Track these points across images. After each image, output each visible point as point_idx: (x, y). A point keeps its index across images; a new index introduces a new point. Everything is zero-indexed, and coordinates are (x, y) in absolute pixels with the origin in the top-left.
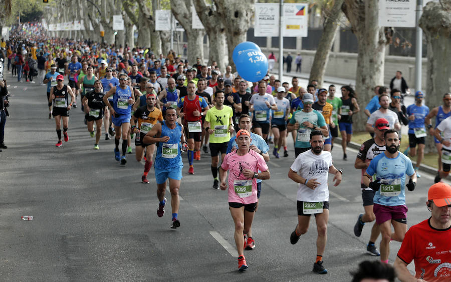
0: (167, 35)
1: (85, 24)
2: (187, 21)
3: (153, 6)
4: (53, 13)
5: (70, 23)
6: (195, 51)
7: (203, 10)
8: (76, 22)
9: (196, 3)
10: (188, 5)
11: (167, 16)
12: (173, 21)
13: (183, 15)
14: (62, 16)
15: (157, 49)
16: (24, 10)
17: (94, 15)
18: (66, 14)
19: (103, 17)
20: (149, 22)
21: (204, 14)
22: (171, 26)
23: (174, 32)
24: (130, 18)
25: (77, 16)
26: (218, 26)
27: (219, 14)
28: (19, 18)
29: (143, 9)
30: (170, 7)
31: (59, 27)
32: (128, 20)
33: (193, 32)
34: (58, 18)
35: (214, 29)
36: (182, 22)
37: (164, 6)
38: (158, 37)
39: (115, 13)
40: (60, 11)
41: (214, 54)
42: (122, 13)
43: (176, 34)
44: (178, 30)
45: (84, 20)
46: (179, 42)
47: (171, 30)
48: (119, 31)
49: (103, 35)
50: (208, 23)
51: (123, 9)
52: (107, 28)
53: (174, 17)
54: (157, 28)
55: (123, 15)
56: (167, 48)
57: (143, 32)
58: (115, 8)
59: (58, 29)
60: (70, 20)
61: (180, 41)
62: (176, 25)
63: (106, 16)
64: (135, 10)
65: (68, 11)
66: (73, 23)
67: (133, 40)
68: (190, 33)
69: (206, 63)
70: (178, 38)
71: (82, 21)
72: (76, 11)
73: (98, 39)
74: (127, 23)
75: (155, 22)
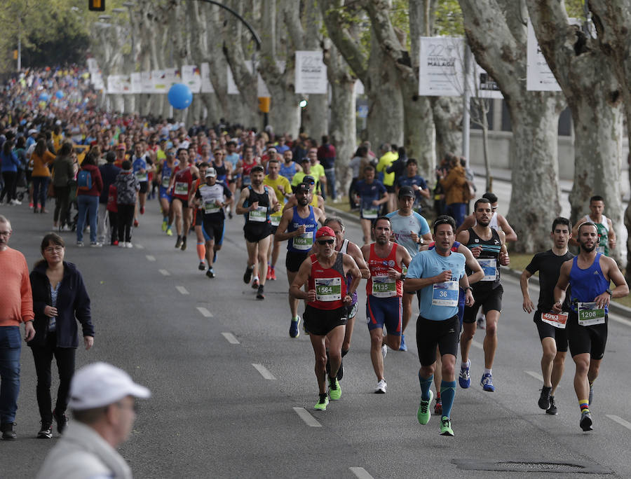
0: (453, 110)
1: (213, 75)
2: (511, 68)
3: (412, 25)
4: (121, 42)
5: (172, 71)
6: (535, 155)
7: (558, 37)
8: (187, 69)
9: (537, 16)
10: (515, 24)
11: (454, 54)
12: (472, 69)
13: (502, 52)
14: (146, 50)
15: (422, 149)
16: (33, 33)
17: (239, 48)
18: (159, 47)
19: (267, 56)
20: (399, 71)
21: (563, 47)
22: (466, 82)
23: (472, 99)
24: (345, 57)
25: (189, 53)
26: (603, 82)
27: (606, 48)
28: (17, 55)
29: (384, 34)
30: (461, 28)
31: (138, 84)
32: (340, 63)
33: (526, 101)
34: (136, 58)
35: (589, 91)
36: (496, 71)
37: (445, 25)
38: (427, 115)
39: (302, 44)
40: (140, 36)
41: (589, 168)
42: (322, 45)
43: (477, 107)
44: (484, 94)
45: (211, 63)
46: (487, 132)
47: (463, 96)
48: (312, 98)
49: (268, 109)
50: (572, 75)
51: (326, 31)
52: (279, 88)
53: (473, 57)
54: (424, 90)
55: (325, 51)
56: (453, 148)
57: (384, 99)
58: (301, 29)
59: (135, 88)
60: (170, 65)
61: (491, 128)
62: (478, 81)
63: (274, 52)
64: (361, 35)
65: (165, 36)
66: (179, 72)
67: (354, 123)
68: (519, 104)
69: (564, 191)
70: (485, 118)
71: (205, 68)
72: (189, 36)
73: (253, 119)
74: (336, 72)
75: (417, 70)
